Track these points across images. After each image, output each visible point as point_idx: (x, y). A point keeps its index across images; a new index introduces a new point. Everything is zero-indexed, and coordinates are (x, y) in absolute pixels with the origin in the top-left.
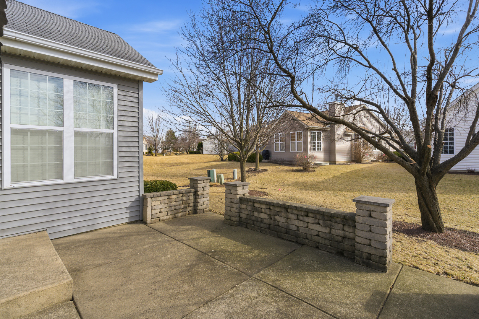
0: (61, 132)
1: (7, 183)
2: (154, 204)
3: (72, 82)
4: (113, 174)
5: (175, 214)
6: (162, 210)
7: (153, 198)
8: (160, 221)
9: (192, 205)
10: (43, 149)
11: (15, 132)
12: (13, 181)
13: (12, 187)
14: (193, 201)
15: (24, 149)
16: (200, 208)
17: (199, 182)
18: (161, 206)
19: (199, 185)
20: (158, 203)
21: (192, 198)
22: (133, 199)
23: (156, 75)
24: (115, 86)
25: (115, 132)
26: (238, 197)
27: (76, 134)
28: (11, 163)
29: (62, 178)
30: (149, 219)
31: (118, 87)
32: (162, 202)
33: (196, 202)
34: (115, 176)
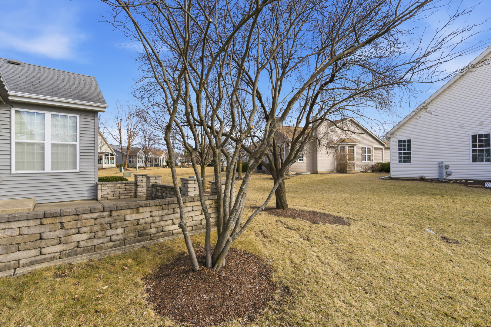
0: (44, 144)
1: (13, 171)
2: (103, 188)
3: (50, 115)
4: (76, 169)
5: (119, 196)
6: (109, 193)
7: (103, 185)
8: (107, 199)
9: (133, 191)
10: (33, 153)
11: (17, 144)
12: (16, 170)
13: (16, 172)
14: (134, 189)
15: (23, 153)
16: (138, 194)
17: (138, 177)
18: (108, 190)
19: (138, 179)
20: (107, 188)
21: (133, 187)
22: (91, 185)
23: (105, 108)
24: (78, 116)
25: (78, 144)
26: (151, 184)
27: (53, 145)
28: (16, 160)
29: (44, 169)
30: (99, 197)
31: (80, 116)
32: (109, 188)
33: (136, 190)
34: (78, 170)
